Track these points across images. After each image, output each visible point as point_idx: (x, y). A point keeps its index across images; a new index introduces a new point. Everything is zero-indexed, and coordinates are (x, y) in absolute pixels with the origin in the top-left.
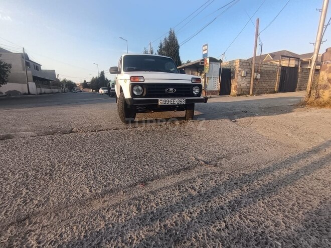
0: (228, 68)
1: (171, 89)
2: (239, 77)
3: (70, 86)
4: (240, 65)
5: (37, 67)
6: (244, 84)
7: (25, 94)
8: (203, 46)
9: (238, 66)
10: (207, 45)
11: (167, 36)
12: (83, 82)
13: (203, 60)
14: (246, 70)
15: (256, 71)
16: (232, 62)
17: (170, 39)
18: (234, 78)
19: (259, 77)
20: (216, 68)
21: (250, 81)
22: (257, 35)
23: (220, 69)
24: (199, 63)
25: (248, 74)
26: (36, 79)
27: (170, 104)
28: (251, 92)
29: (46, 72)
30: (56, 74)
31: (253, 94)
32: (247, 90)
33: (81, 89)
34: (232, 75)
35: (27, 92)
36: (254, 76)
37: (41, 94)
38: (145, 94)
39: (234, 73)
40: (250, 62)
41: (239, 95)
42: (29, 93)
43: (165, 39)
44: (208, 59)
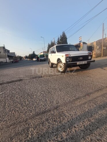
0: (91, 46)
1: (81, 58)
2: (96, 49)
3: (21, 58)
4: (96, 44)
5: (8, 51)
6: (99, 52)
7: (5, 63)
8: (79, 38)
9: (95, 45)
10: (81, 37)
11: (62, 34)
12: (25, 56)
13: (80, 43)
14: (99, 46)
15: (104, 46)
16: (92, 43)
17: (63, 36)
18: (94, 50)
19: (105, 48)
20: (85, 46)
21: (101, 51)
22: (103, 30)
23: (87, 47)
24: (78, 45)
25: (100, 48)
26: (8, 56)
27: (81, 64)
28: (102, 55)
29: (12, 53)
30: (15, 54)
31: (103, 56)
32: (100, 55)
33: (25, 59)
34: (93, 49)
35: (6, 62)
36: (103, 48)
37: (11, 62)
38: (71, 60)
39: (93, 47)
40: (100, 42)
41: (96, 57)
42: (7, 62)
43: (61, 36)
44: (82, 43)
